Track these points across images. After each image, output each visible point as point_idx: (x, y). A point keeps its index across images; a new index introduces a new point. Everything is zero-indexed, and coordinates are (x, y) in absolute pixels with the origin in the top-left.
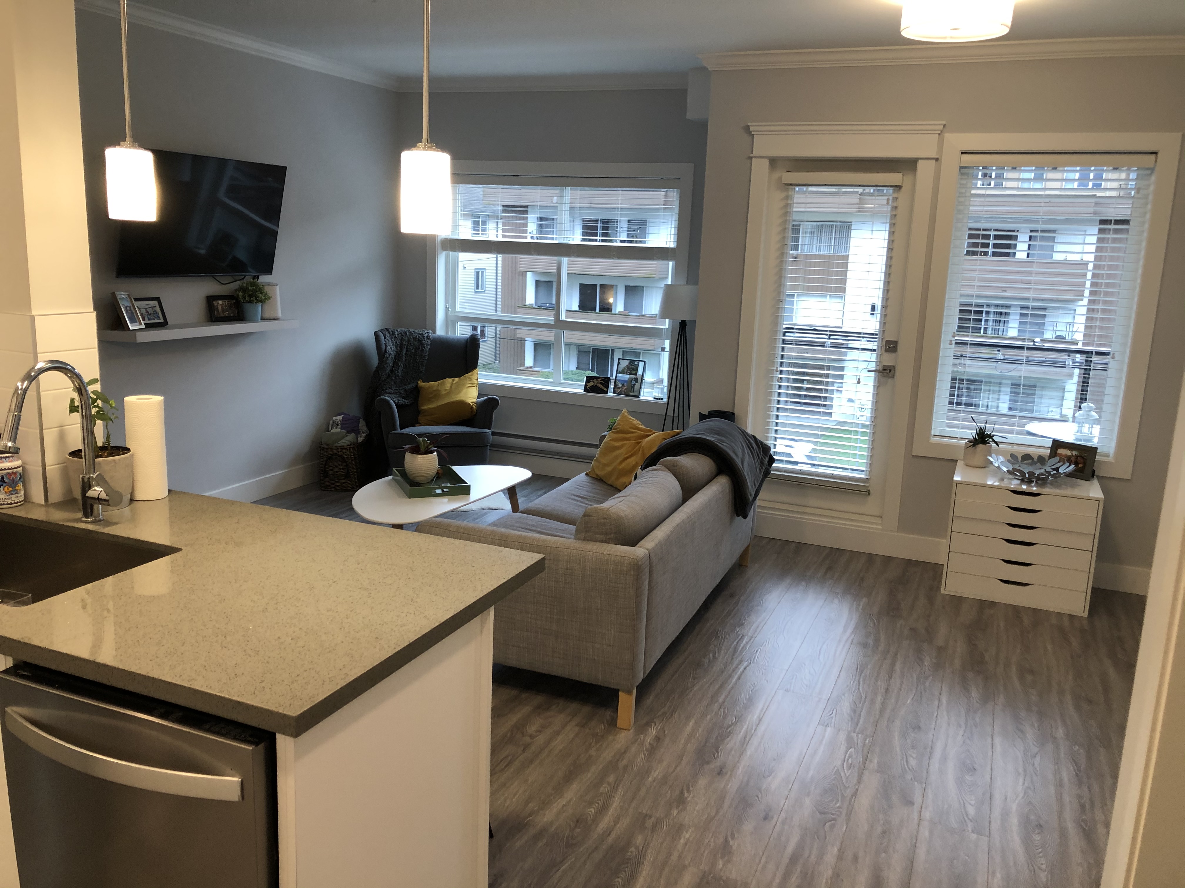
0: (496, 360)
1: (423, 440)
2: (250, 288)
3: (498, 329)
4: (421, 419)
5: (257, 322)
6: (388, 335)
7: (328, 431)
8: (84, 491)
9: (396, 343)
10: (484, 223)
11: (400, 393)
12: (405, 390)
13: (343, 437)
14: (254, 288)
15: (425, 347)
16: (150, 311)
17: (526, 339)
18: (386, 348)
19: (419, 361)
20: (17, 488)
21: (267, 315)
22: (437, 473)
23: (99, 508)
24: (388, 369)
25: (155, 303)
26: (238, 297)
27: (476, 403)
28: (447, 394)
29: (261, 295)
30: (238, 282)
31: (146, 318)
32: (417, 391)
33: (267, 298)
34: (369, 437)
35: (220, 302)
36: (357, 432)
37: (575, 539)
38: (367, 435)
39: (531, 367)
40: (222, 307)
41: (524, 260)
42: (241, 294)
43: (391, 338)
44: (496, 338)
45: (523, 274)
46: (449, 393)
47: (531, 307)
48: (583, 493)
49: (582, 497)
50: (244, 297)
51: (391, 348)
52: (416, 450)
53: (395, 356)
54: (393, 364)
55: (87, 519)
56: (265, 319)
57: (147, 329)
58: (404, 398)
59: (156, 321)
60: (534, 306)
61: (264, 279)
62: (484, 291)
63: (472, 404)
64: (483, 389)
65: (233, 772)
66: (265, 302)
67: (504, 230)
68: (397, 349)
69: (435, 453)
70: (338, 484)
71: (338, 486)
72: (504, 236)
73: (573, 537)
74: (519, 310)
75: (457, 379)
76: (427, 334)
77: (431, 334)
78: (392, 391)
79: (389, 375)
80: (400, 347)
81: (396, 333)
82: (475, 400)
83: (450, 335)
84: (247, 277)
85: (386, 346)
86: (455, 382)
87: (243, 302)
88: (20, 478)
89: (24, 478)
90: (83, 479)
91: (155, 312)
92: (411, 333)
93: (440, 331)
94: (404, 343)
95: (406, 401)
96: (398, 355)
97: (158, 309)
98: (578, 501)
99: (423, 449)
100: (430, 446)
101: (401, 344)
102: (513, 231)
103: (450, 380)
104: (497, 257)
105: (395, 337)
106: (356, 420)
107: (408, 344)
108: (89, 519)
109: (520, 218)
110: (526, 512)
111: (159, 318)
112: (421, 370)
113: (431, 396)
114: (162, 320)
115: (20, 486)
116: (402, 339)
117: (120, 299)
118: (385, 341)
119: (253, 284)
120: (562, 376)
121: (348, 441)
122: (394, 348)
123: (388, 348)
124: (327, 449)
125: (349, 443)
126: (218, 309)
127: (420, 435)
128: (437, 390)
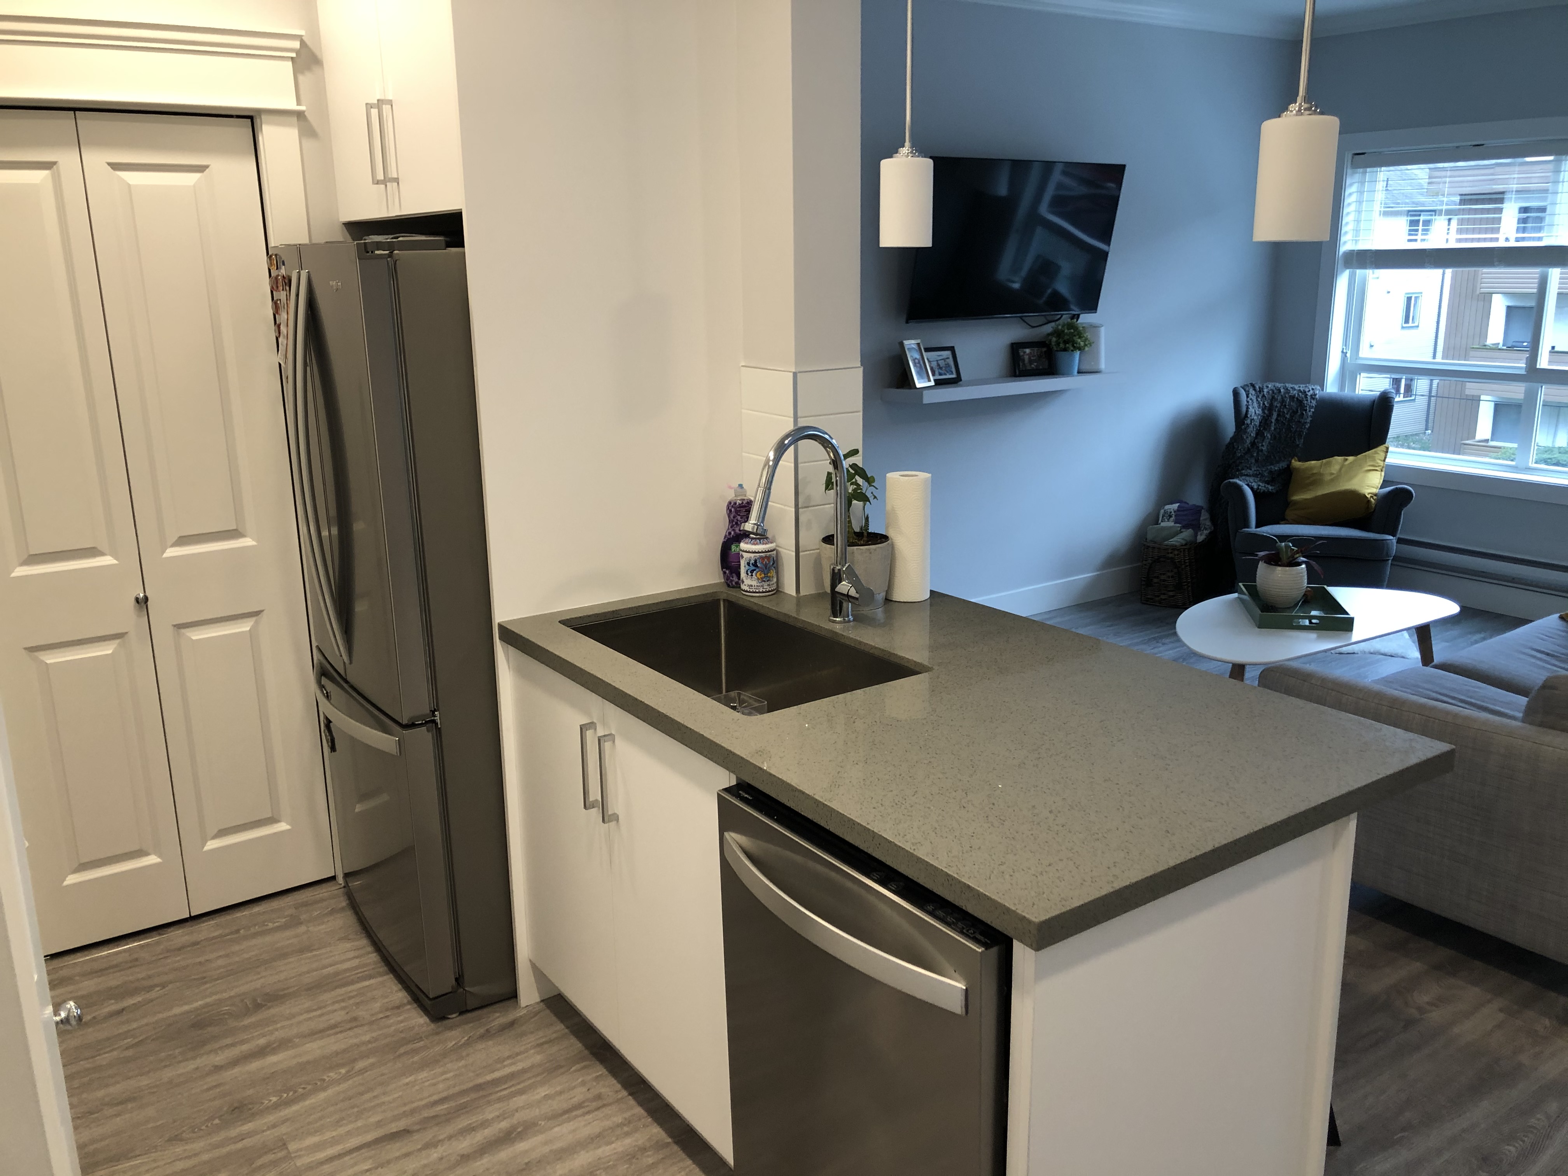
0: (1426, 429)
1: (1286, 545)
2: (1066, 331)
3: (1435, 382)
4: (1289, 513)
5: (1073, 376)
6: (1253, 392)
7: (1157, 523)
8: (834, 586)
9: (1264, 404)
10: (1427, 223)
11: (1262, 476)
12: (1271, 472)
13: (1176, 534)
14: (1072, 331)
15: (1306, 410)
16: (942, 363)
17: (1483, 397)
18: (1247, 411)
19: (1296, 431)
20: (769, 574)
21: (1085, 367)
22: (1305, 595)
23: (849, 606)
24: (1248, 441)
25: (947, 353)
26: (1051, 344)
27: (1376, 495)
28: (1332, 480)
29: (1079, 340)
30: (1053, 324)
31: (937, 373)
32: (1288, 473)
33: (1088, 343)
34: (1212, 536)
35: (1028, 351)
36: (1196, 526)
37: (1523, 721)
38: (1210, 533)
39: (1487, 441)
40: (1030, 358)
41: (1490, 275)
42: (1054, 339)
43: (1257, 397)
44: (1430, 396)
45: (1487, 298)
46: (1336, 479)
47: (1495, 348)
48: (1550, 647)
49: (1548, 654)
50: (1058, 344)
51: (1255, 412)
52: (1275, 560)
53: (1260, 423)
54: (1257, 434)
55: (835, 619)
56: (1085, 373)
57: (938, 386)
58: (1268, 483)
59: (948, 376)
60: (1500, 346)
61: (1086, 318)
62: (1418, 326)
63: (1369, 496)
64: (1392, 474)
65: (956, 975)
66: (1084, 349)
67: (1460, 231)
68: (1264, 412)
69: (1303, 566)
70: (1163, 597)
71: (1164, 599)
72: (1459, 240)
73: (1520, 715)
74: (1472, 353)
75: (1351, 459)
76: (1311, 392)
77: (1317, 392)
78: (1251, 472)
79: (1249, 449)
80: (1268, 410)
81: (1265, 390)
82: (1375, 491)
83: (1347, 393)
84: (1064, 316)
85: (1248, 408)
86: (1347, 463)
87: (1057, 351)
88: (773, 564)
89: (777, 565)
90: (833, 570)
91: (948, 365)
92: (1287, 389)
93: (1331, 387)
94: (1275, 404)
95: (1270, 488)
96: (1265, 422)
97: (951, 362)
98: (1540, 659)
99: (1285, 558)
100: (1298, 555)
101: (1271, 405)
102: (1473, 231)
103: (1339, 459)
104: (1444, 274)
105: (1264, 396)
106: (1197, 510)
107: (1282, 405)
108: (838, 619)
109: (1488, 211)
110: (1443, 667)
111: (952, 373)
112: (1298, 443)
113: (1308, 481)
114: (954, 376)
115: (773, 573)
116: (1273, 397)
117: (908, 349)
118: (1248, 402)
119: (1071, 326)
120: (1533, 455)
121: (1183, 539)
122: (1259, 411)
123: (1251, 410)
124: (1154, 548)
125: (1184, 542)
126: (1024, 360)
127: (1283, 538)
128: (1321, 474)
